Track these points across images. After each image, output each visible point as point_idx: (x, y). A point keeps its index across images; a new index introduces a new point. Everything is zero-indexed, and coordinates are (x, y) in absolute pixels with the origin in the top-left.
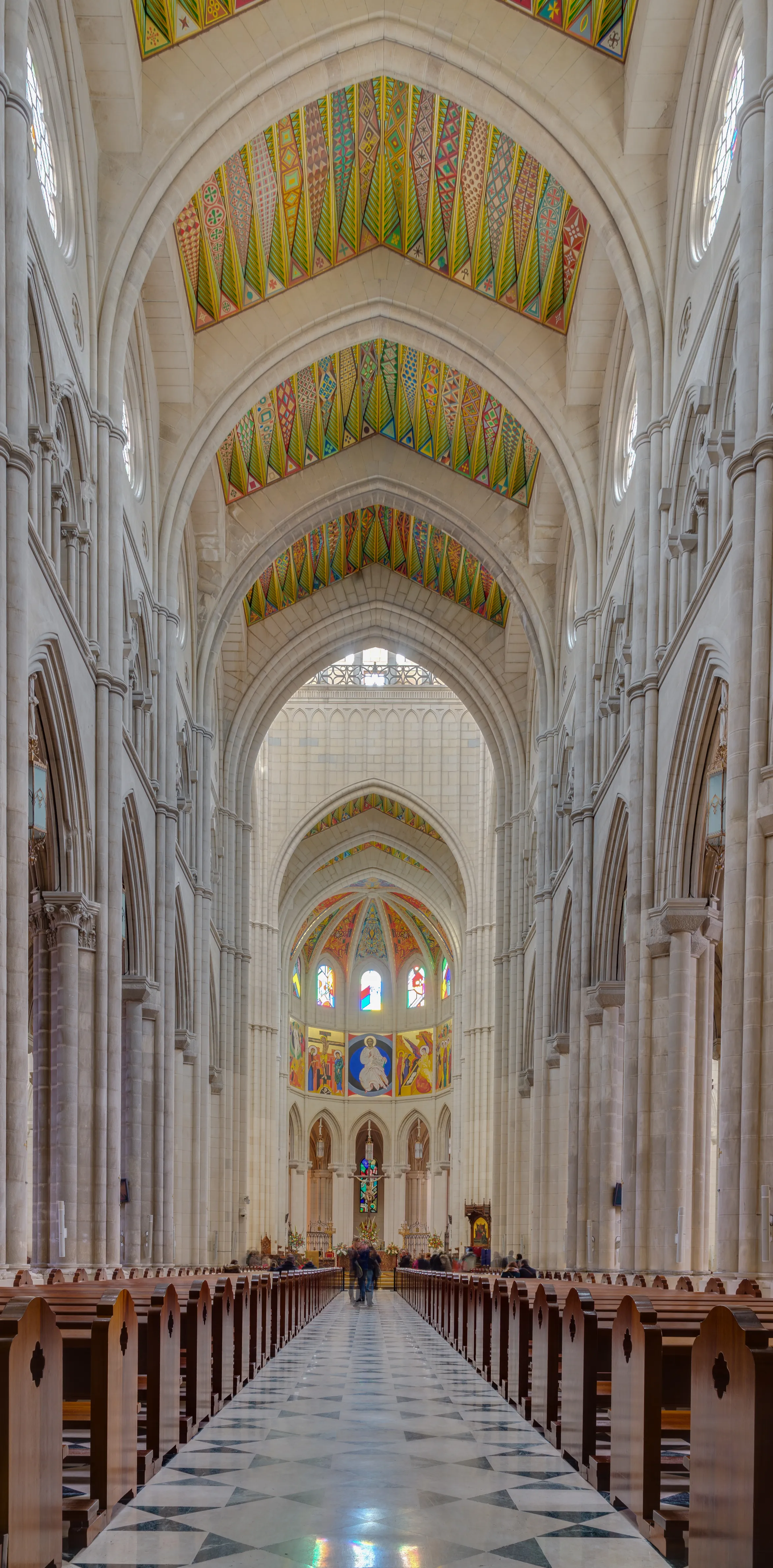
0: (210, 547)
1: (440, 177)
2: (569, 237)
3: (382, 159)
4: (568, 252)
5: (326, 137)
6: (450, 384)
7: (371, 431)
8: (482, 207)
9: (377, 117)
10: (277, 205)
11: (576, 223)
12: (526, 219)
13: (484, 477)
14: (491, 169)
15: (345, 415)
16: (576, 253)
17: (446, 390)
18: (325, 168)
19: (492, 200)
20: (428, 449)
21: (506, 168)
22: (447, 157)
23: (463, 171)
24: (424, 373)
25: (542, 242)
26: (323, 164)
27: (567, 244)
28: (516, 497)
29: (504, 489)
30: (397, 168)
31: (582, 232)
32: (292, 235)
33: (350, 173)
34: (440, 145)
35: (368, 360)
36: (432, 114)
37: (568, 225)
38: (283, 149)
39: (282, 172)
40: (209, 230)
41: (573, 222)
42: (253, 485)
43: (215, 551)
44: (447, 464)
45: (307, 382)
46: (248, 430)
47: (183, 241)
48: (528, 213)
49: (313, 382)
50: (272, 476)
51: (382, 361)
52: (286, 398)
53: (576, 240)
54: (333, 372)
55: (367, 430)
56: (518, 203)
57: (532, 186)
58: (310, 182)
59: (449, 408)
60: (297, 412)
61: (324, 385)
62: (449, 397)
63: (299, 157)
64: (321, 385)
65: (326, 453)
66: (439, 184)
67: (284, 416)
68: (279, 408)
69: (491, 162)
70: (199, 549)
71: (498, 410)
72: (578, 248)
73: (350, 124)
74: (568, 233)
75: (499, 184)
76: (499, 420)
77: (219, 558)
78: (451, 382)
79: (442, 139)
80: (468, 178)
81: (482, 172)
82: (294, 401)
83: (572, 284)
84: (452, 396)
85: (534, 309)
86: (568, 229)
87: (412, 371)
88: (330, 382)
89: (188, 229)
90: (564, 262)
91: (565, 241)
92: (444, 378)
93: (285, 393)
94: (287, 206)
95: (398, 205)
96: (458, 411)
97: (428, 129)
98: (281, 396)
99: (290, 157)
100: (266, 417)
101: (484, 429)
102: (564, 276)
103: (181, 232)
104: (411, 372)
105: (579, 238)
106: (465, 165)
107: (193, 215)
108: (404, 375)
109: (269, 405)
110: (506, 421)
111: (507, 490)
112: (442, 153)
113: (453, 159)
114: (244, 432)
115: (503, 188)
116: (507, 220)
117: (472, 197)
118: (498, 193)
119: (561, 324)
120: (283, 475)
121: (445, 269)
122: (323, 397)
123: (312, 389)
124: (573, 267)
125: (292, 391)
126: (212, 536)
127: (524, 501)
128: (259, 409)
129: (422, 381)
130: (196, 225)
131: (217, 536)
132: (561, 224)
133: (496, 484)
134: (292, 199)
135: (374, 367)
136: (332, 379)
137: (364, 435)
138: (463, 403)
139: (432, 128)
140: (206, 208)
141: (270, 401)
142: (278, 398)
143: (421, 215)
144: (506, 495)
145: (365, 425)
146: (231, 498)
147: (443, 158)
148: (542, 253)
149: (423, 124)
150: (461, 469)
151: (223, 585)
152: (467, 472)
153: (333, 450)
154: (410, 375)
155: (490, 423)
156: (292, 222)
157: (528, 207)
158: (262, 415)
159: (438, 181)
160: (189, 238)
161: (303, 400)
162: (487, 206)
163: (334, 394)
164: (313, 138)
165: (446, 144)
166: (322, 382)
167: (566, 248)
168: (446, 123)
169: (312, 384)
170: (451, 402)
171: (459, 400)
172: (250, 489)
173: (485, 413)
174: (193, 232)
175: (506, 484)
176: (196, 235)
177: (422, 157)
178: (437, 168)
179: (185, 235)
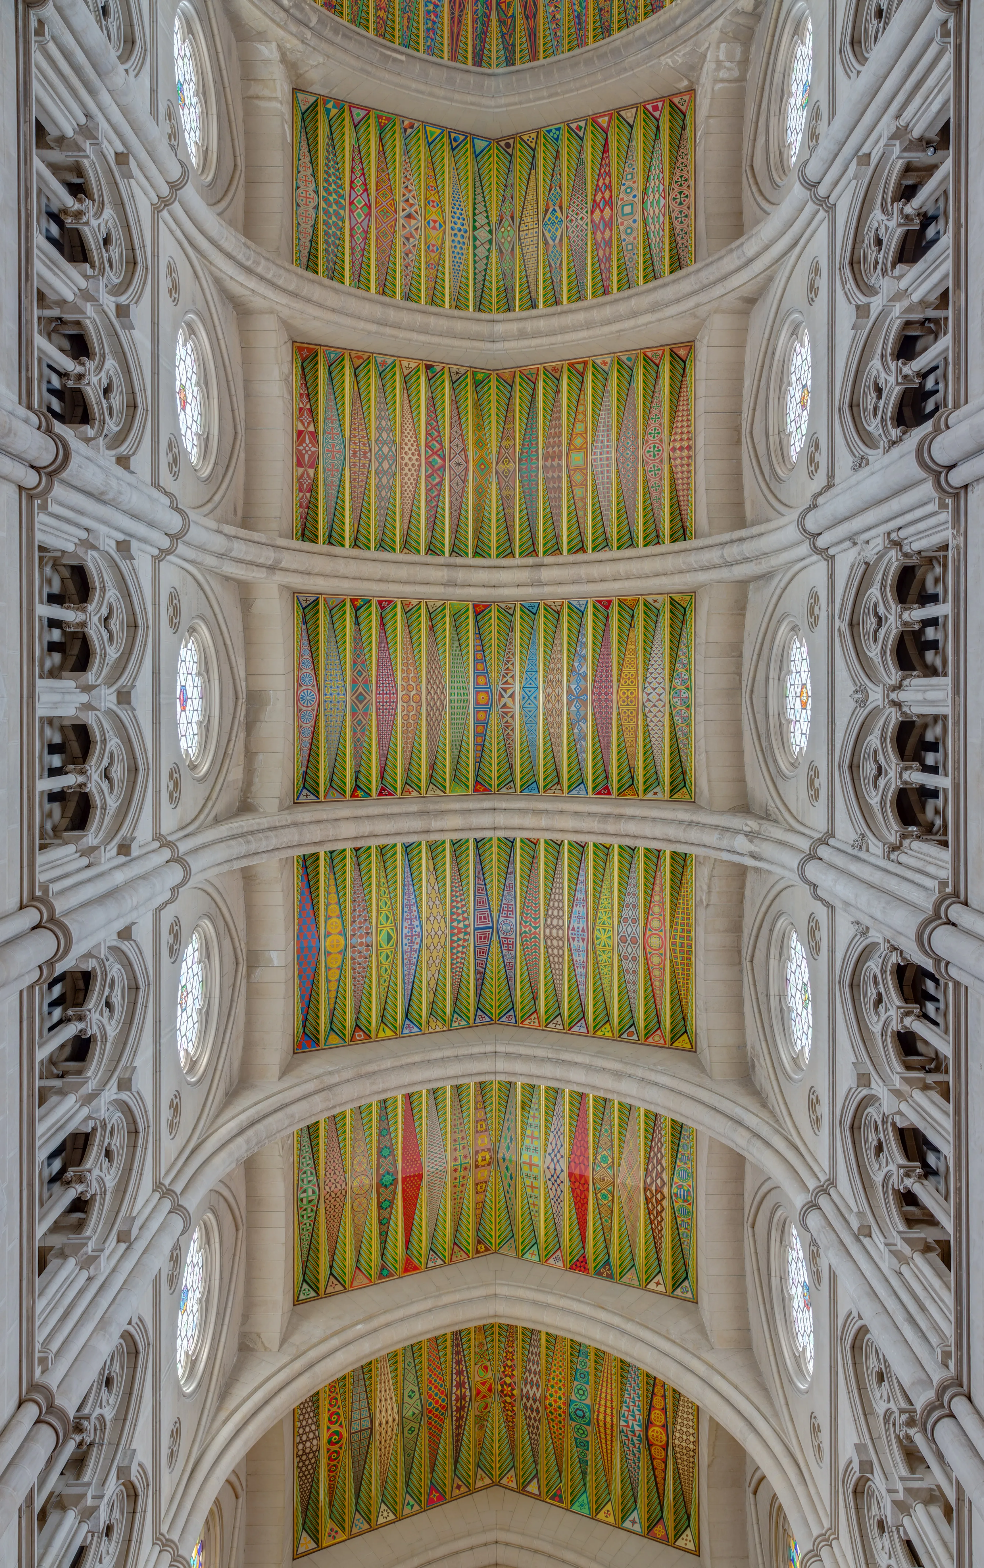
0: (728, 64)
1: (440, 452)
2: (311, 442)
3: (494, 450)
4: (309, 424)
5: (544, 484)
6: (413, 237)
7: (503, 144)
8: (398, 441)
9: (499, 484)
10: (593, 441)
11: (307, 457)
12: (355, 443)
13: (358, 114)
14: (395, 475)
15: (533, 172)
16: (301, 428)
17: (417, 229)
18: (546, 460)
19: (390, 450)
20: (432, 133)
21: (380, 479)
22: (435, 471)
23: (420, 466)
24: (443, 242)
25: (336, 425)
26: (548, 464)
27: (311, 432)
28: (312, 99)
29: (330, 105)
30: (480, 444)
31: (299, 451)
32: (581, 402)
33: (523, 445)
34: (442, 479)
35: (506, 245)
36: (450, 496)
37: (313, 453)
38: (584, 484)
39: (586, 468)
40: (661, 440)
41: (310, 456)
42: (655, 108)
43: (722, 57)
44: (406, 123)
45: (576, 239)
46: (651, 197)
47: (688, 439)
48: (355, 451)
49: (569, 238)
50: (629, 115)
51: (490, 241)
52: (601, 227)
53: (304, 441)
54: (546, 243)
55: (508, 145)
56: (365, 457)
57: (355, 473)
58: (560, 451)
59: (411, 205)
60: (590, 205)
61: (557, 230)
62: (413, 222)
63: (569, 476)
64: (560, 230)
65: (558, 129)
66: (441, 444)
67: (606, 203)
68: (611, 217)
69: (395, 480)
70: (745, 62)
71: (354, 222)
72: (300, 433)
73: (523, 486)
74: (313, 446)
75: (386, 465)
76: (351, 211)
77: (718, 47)
78: (411, 240)
79: (441, 483)
80: (414, 461)
81: (402, 469)
82: (592, 221)
83: (297, 389)
84: (409, 224)
85: (332, 356)
86: (313, 449)
87: (456, 240)
88: (549, 231)
89: (681, 449)
90: (311, 411)
91: (314, 435)
92: (420, 243)
93: (603, 233)
94: (584, 435)
95: (478, 406)
96: (401, 205)
97: (454, 486)
98: (608, 232)
99: (578, 477)
100: (627, 209)
101: (366, 190)
102: (308, 395)
103: (689, 448)
104: (459, 238)
105: (300, 445)
106: (419, 471)
107: (675, 459)
108: (466, 232)
109: (622, 224)
110: (342, 212)
111: (325, 104)
112: (440, 473)
113: (430, 471)
114: (657, 196)
115: (381, 464)
116: (373, 435)
117: (409, 447)
118: (386, 457)
119: (301, 349)
120: (616, 114)
121: (428, 367)
122: (559, 214)
123: (571, 230)
124: (301, 409)
125: (594, 234)
126: (722, 81)
127: (300, 96)
128: (635, 221)
129: (444, 231)
130: (674, 450)
131: (716, 81)
132: (321, 452)
133: (341, 111)
134: (578, 441)
135: (500, 234)
136: (548, 235)
137: (511, 141)
138: (396, 220)
139: (451, 487)
140: (661, 461)
141: (621, 228)
142: (611, 230)
143: (456, 404)
144: (326, 99)
145: (510, 150)
146: (686, 98)
147: (439, 469)
148: (334, 413)
149: (458, 489)
150: (388, 119)
151: (720, 22)
152: (379, 117)
153: (549, 131)
154: (459, 234)
155: (360, 202)
156: (580, 417)
157: (355, 456)
158: (632, 213)
159: (442, 448)
160: (681, 440)
161: (582, 218)
162: (394, 442)
163: (546, 211)
164: (555, 475)
165: (437, 480)
166: (558, 234)
167: (311, 428)
168: (439, 495)
169: (572, 235)
170: (409, 216)
171: (401, 221)
172: (660, 104)
173: (369, 214)
174: (678, 445)
175: (328, 111)
176: (675, 440)
177: (458, 464)
178: (444, 460)
179: (685, 444)
